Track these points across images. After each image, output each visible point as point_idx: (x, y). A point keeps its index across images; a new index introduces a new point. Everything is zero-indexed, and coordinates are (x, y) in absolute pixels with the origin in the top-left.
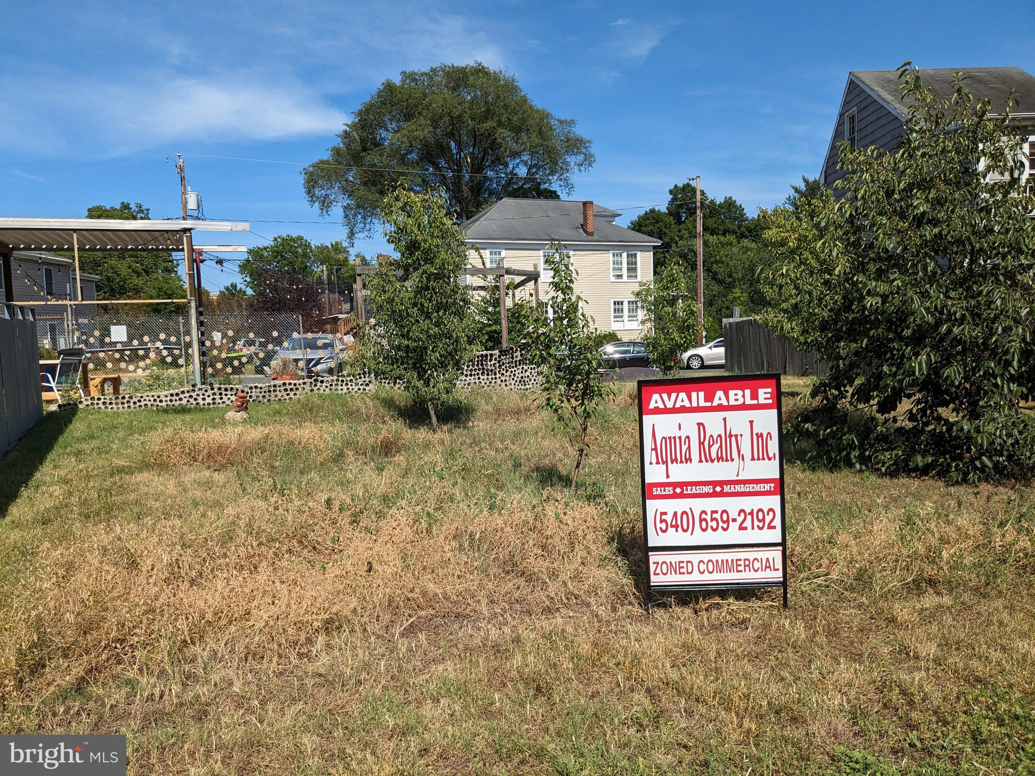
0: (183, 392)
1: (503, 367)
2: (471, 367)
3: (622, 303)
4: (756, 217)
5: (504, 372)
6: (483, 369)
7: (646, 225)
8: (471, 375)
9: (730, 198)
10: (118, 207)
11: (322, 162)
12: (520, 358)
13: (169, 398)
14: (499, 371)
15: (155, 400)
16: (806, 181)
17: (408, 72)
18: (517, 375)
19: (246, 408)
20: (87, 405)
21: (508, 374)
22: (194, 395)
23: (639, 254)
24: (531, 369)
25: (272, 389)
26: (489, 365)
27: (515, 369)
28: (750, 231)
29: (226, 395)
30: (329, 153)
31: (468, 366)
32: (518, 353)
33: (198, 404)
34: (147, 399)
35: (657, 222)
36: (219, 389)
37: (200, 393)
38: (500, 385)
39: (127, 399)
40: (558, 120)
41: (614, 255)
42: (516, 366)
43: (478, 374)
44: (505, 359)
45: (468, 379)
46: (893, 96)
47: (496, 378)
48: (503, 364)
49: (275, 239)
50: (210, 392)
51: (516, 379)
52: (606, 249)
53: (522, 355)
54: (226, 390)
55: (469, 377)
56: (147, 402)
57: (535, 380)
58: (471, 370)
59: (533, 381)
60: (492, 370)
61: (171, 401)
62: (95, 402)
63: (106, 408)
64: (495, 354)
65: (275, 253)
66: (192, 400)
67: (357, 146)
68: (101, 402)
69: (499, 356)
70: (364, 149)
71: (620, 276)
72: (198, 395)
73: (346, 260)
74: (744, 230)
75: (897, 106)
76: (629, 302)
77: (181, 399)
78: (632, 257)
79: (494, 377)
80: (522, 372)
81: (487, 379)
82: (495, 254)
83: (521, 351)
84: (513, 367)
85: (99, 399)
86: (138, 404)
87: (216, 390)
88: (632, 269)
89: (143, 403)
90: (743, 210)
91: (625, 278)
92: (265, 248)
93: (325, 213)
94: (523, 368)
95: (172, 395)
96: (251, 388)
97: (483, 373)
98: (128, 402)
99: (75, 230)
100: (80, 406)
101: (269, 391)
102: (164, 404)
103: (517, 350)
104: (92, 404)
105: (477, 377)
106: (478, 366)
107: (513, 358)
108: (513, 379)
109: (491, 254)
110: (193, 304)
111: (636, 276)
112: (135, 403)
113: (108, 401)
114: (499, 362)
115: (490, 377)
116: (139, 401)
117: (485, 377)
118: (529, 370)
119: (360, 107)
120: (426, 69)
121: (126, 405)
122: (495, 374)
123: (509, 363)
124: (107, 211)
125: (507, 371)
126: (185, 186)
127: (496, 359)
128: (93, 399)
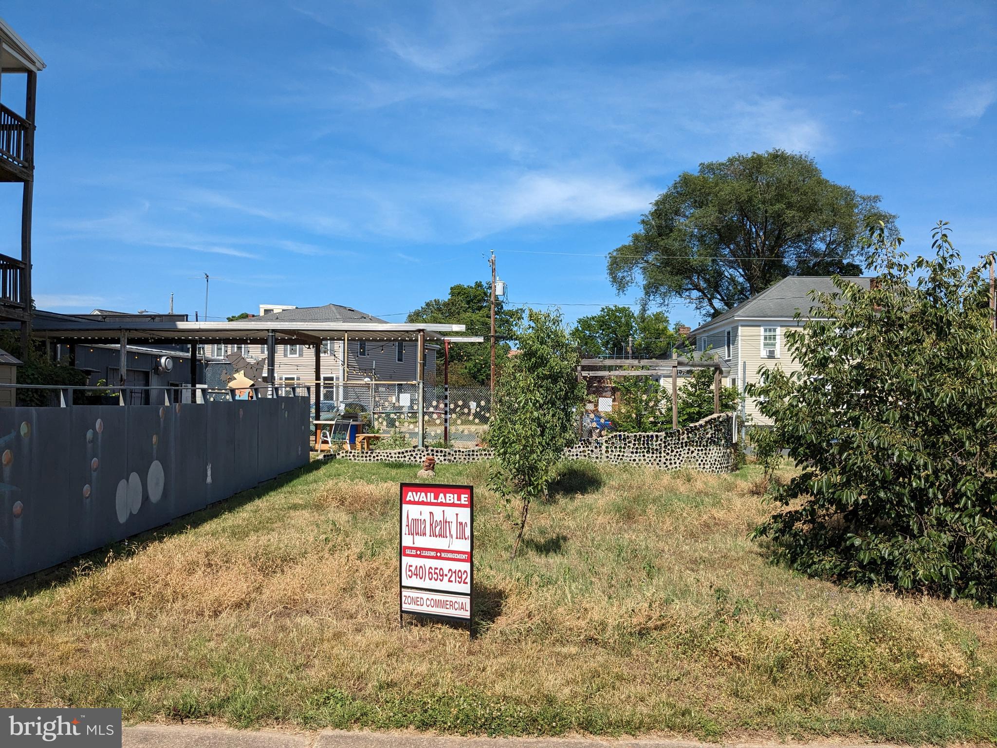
0: (407, 451)
1: (669, 447)
2: (637, 446)
5: (669, 452)
6: (649, 448)
8: (636, 453)
10: (473, 285)
11: (625, 247)
12: (686, 440)
13: (397, 455)
14: (664, 451)
15: (388, 456)
17: (706, 163)
18: (683, 455)
19: (433, 468)
20: (343, 457)
21: (673, 454)
22: (414, 454)
24: (698, 450)
25: (471, 453)
26: (655, 444)
27: (681, 449)
29: (437, 456)
30: (631, 238)
31: (634, 444)
32: (685, 436)
33: (416, 461)
34: (383, 454)
36: (432, 451)
37: (419, 453)
38: (665, 463)
39: (369, 454)
40: (861, 197)
42: (682, 447)
43: (643, 452)
44: (672, 441)
45: (633, 456)
47: (660, 457)
48: (669, 444)
49: (603, 310)
50: (425, 453)
51: (681, 458)
53: (688, 437)
54: (437, 452)
55: (635, 454)
56: (382, 457)
57: (702, 461)
58: (637, 448)
59: (700, 462)
60: (657, 450)
61: (398, 457)
62: (348, 455)
63: (355, 459)
64: (661, 436)
65: (601, 323)
66: (412, 458)
67: (654, 232)
68: (352, 455)
69: (665, 438)
70: (660, 235)
72: (417, 454)
73: (665, 328)
77: (405, 457)
79: (658, 455)
80: (688, 453)
81: (652, 457)
82: (770, 330)
83: (688, 434)
84: (679, 448)
85: (351, 453)
86: (376, 458)
87: (429, 452)
89: (379, 458)
92: (593, 318)
93: (621, 293)
94: (689, 449)
95: (399, 453)
96: (456, 452)
97: (648, 452)
98: (370, 456)
99: (346, 331)
100: (338, 457)
101: (469, 455)
102: (393, 459)
103: (683, 433)
104: (346, 456)
105: (642, 455)
106: (643, 444)
107: (679, 440)
108: (678, 459)
109: (765, 330)
110: (421, 386)
112: (374, 457)
113: (356, 455)
114: (665, 442)
115: (655, 456)
116: (377, 456)
117: (650, 455)
118: (696, 452)
119: (657, 199)
120: (723, 159)
121: (368, 458)
122: (660, 453)
123: (675, 444)
124: (465, 289)
125: (672, 451)
126: (495, 277)
127: (661, 440)
128: (347, 452)
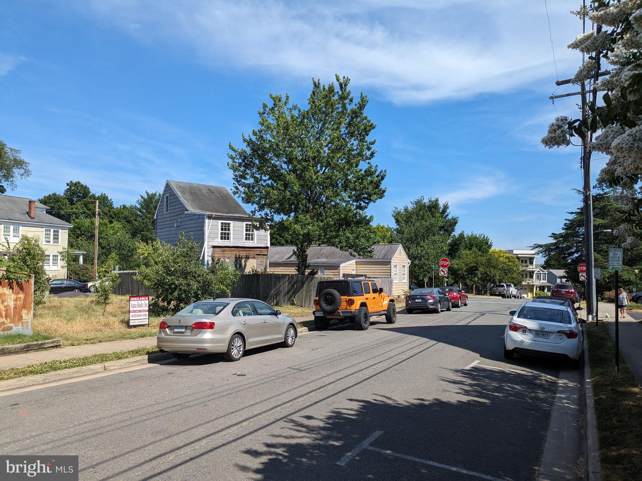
3: (49, 256)
4: (119, 207)
7: (49, 203)
9: (105, 194)
16: (147, 194)
23: (60, 231)
28: (115, 215)
35: (57, 201)
41: (46, 230)
46: (182, 194)
52: (42, 227)
71: (49, 242)
74: (112, 213)
75: (183, 199)
76: (53, 256)
78: (56, 232)
88: (56, 238)
90: (112, 202)
91: (52, 243)
111: (58, 242)
